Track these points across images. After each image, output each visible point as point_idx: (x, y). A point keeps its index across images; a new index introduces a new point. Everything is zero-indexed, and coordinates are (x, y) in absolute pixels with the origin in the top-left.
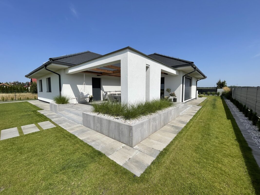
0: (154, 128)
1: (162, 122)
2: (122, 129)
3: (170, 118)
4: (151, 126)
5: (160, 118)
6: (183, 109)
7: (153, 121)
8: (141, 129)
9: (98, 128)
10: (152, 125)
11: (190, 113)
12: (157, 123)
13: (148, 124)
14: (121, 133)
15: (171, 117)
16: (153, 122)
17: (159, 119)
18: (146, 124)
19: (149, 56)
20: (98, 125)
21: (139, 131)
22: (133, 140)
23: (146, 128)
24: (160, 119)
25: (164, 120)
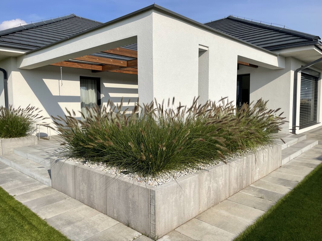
0: (212, 194)
1: (233, 181)
2: (133, 196)
3: (257, 171)
4: (204, 191)
5: (228, 172)
6: (294, 150)
7: (209, 178)
8: (178, 197)
9: (83, 194)
10: (207, 187)
11: (309, 160)
12: (220, 183)
13: (197, 187)
14: (131, 206)
15: (258, 169)
16: (211, 181)
17: (225, 173)
18: (190, 186)
19: (206, 26)
20: (84, 187)
21: (173, 203)
22: (157, 223)
23: (192, 195)
24: (228, 175)
25: (240, 176)
